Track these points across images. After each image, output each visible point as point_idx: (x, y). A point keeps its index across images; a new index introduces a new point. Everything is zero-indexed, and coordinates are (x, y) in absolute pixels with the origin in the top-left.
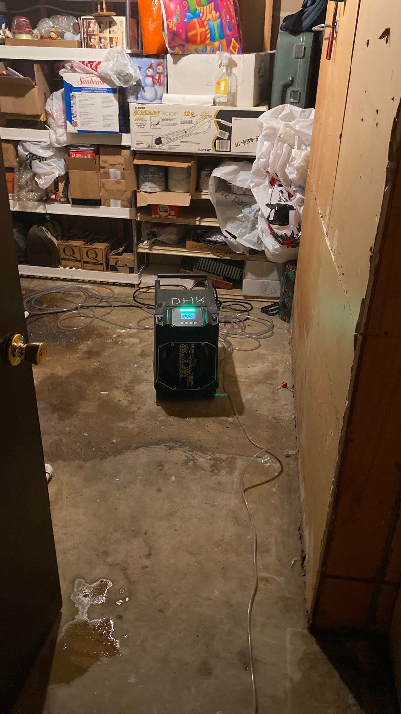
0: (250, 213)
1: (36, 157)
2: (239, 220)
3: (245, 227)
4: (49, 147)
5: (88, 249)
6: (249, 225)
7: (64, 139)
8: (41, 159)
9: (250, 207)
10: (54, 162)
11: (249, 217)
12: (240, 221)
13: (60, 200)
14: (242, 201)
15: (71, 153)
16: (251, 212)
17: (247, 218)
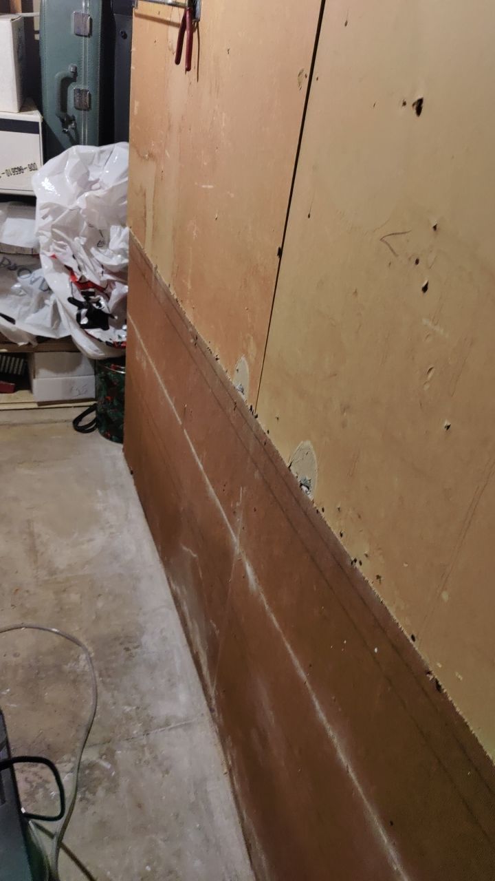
0: (32, 282)
2: (14, 293)
3: (28, 304)
6: (34, 301)
9: (31, 272)
11: (32, 290)
12: (17, 295)
14: (15, 264)
16: (34, 282)
17: (27, 291)
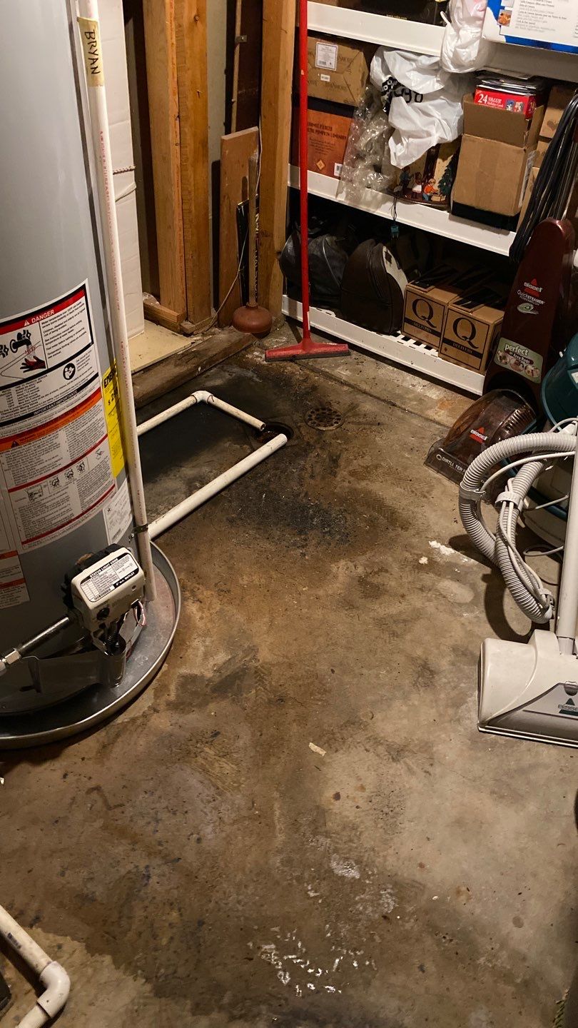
1: (403, 90)
4: (437, 68)
5: (461, 316)
7: (471, 55)
8: (412, 96)
10: (437, 107)
13: (430, 197)
15: (478, 92)
